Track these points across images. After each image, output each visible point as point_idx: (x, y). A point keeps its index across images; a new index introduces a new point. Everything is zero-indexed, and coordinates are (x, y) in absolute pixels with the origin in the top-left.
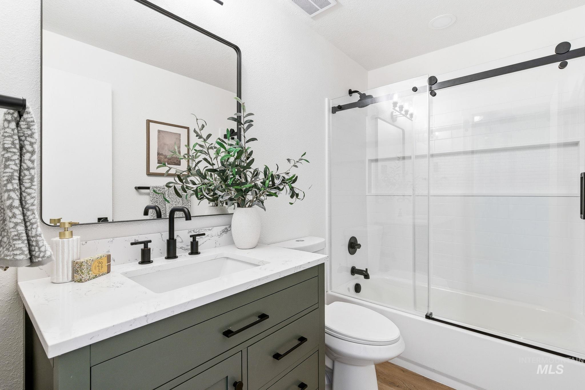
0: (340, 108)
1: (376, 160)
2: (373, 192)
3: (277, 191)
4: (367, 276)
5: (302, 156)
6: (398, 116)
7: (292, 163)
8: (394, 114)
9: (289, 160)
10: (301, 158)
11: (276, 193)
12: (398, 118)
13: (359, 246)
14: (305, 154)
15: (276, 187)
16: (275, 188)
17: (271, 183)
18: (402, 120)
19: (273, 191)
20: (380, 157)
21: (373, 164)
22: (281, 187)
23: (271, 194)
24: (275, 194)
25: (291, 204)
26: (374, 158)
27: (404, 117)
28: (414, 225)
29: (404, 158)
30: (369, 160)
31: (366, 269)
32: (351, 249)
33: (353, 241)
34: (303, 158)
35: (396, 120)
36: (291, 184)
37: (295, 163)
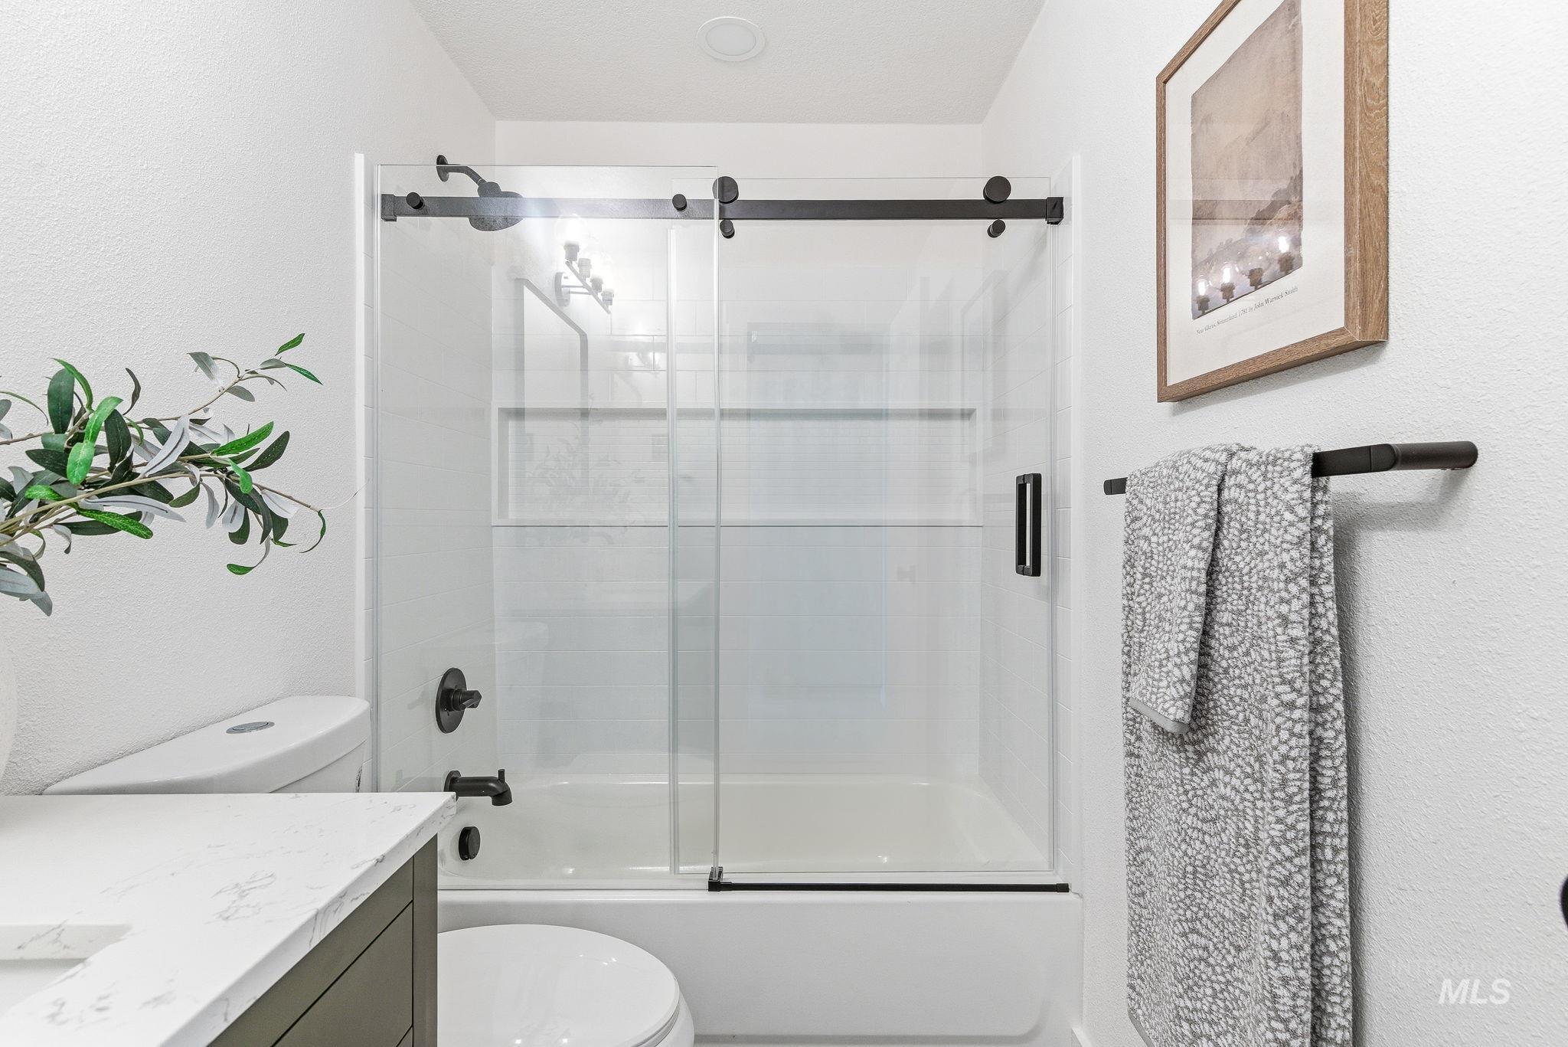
0: (417, 205)
1: (519, 414)
2: (512, 516)
3: (144, 503)
4: (502, 797)
5: (282, 349)
6: (572, 290)
7: (225, 375)
8: (564, 282)
9: (202, 360)
10: (277, 357)
11: (137, 516)
12: (571, 295)
13: (474, 698)
14: (296, 341)
15: (140, 485)
16: (132, 491)
17: (103, 461)
18: (581, 304)
19: (120, 507)
20: (529, 403)
21: (512, 424)
22: (178, 486)
23: (108, 521)
24: (135, 523)
25: (239, 570)
26: (511, 404)
27: (591, 296)
28: (673, 610)
29: (585, 413)
30: (501, 410)
31: (501, 773)
32: (444, 714)
33: (451, 684)
34: (286, 357)
35: (568, 301)
36: (247, 469)
37: (240, 379)
